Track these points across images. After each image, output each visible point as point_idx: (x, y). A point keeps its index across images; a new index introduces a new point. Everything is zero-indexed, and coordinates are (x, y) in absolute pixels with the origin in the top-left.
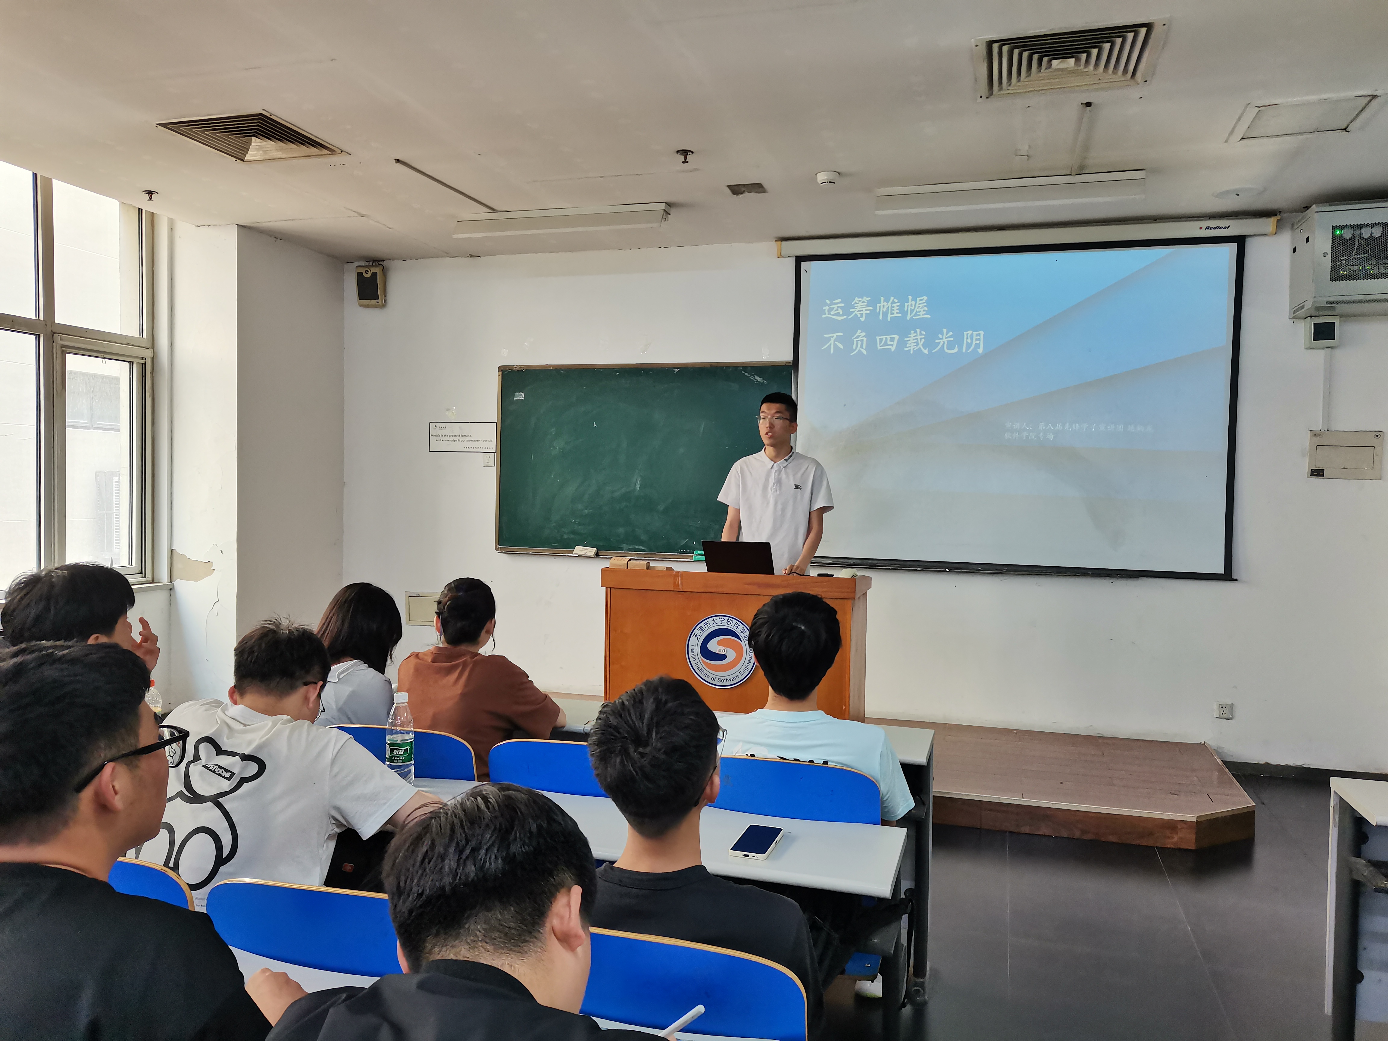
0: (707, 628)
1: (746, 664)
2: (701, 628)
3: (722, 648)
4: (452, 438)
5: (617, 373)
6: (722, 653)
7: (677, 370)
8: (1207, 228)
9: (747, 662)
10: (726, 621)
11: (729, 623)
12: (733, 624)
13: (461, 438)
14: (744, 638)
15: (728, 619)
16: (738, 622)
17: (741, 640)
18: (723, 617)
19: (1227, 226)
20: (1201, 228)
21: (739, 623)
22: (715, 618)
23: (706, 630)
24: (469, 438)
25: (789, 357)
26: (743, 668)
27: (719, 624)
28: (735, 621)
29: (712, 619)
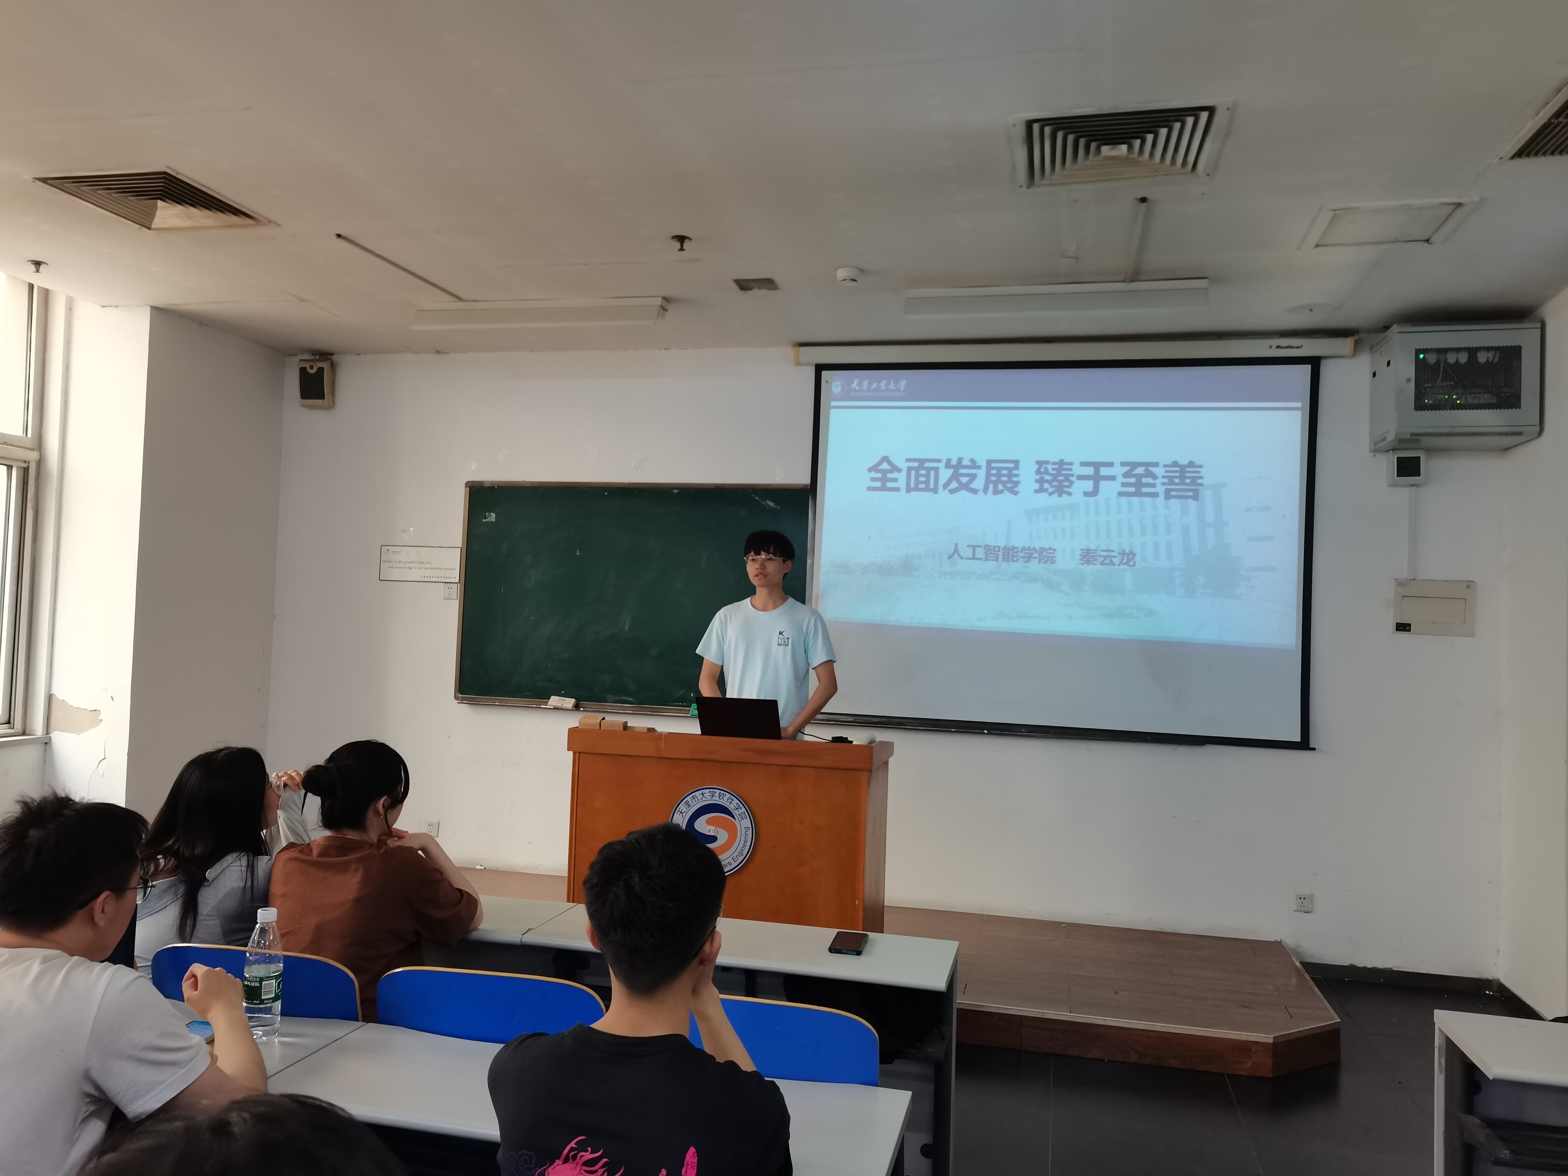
0: (695, 803)
1: (740, 847)
2: (687, 803)
3: (712, 828)
4: (407, 565)
5: (606, 493)
6: (712, 834)
7: (676, 491)
8: (1278, 347)
9: (741, 845)
10: (717, 795)
11: (721, 797)
12: (725, 798)
13: (417, 565)
14: (738, 816)
15: (720, 793)
16: (731, 796)
17: (735, 819)
18: (714, 790)
19: (1300, 346)
20: (1271, 347)
21: (733, 797)
22: (704, 791)
23: (693, 805)
24: (427, 566)
25: (806, 480)
26: (737, 853)
27: (709, 798)
28: (728, 795)
29: (700, 792)
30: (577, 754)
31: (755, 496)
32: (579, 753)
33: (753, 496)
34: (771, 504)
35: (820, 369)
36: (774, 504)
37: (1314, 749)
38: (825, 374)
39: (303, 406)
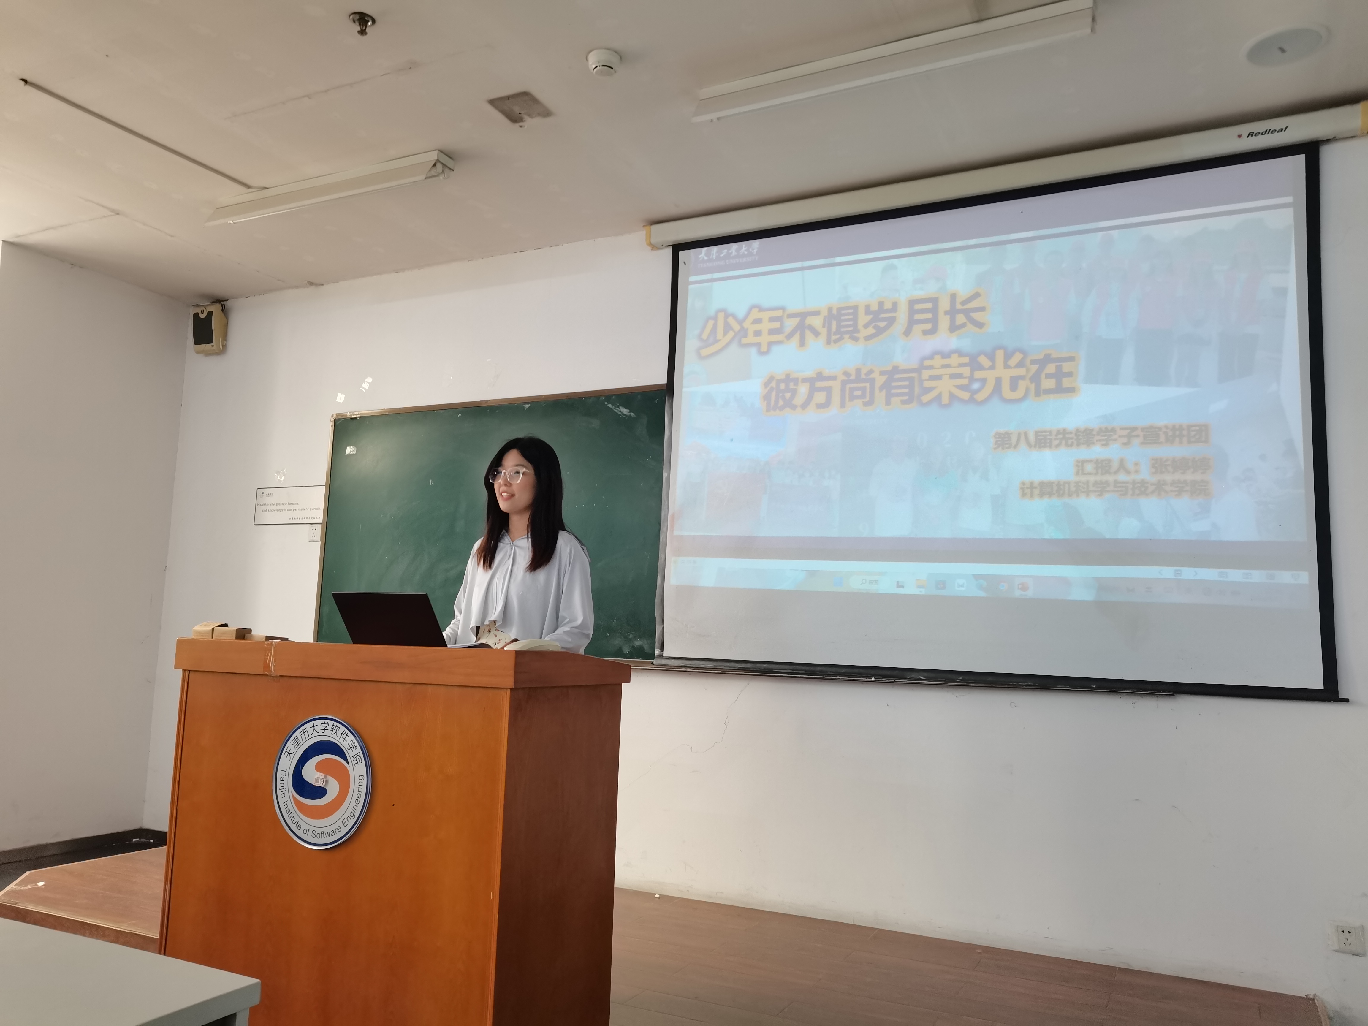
0: (304, 740)
1: (352, 806)
2: (296, 739)
3: (321, 775)
4: (279, 507)
5: (459, 415)
6: (320, 784)
8: (1251, 134)
9: (353, 803)
10: (329, 728)
11: (334, 731)
12: (339, 733)
13: (287, 507)
14: (352, 759)
15: (333, 725)
16: (346, 730)
17: (348, 763)
18: (326, 721)
19: (1284, 128)
20: (1240, 136)
21: (347, 731)
22: (316, 722)
23: (302, 742)
24: (296, 507)
25: (663, 380)
26: (347, 814)
27: (321, 732)
28: (342, 728)
29: (311, 724)
30: (187, 673)
31: (608, 404)
32: (189, 671)
33: (606, 403)
34: (625, 411)
35: (677, 248)
36: (628, 411)
37: (1347, 701)
38: (682, 254)
39: (198, 352)
